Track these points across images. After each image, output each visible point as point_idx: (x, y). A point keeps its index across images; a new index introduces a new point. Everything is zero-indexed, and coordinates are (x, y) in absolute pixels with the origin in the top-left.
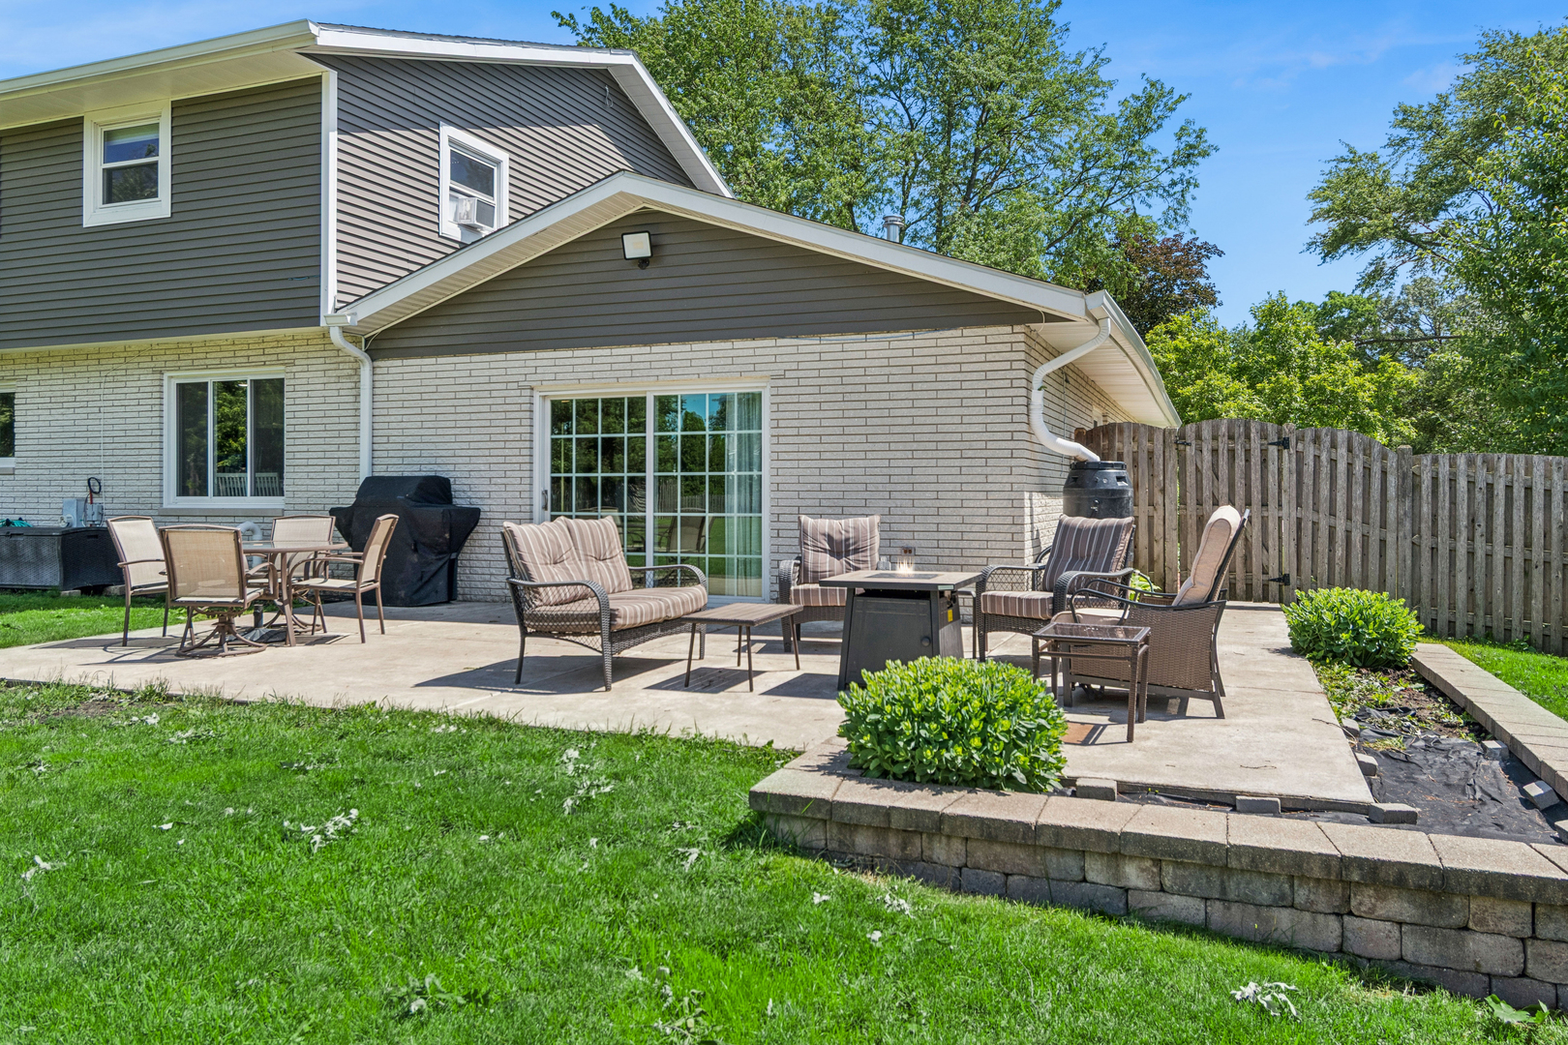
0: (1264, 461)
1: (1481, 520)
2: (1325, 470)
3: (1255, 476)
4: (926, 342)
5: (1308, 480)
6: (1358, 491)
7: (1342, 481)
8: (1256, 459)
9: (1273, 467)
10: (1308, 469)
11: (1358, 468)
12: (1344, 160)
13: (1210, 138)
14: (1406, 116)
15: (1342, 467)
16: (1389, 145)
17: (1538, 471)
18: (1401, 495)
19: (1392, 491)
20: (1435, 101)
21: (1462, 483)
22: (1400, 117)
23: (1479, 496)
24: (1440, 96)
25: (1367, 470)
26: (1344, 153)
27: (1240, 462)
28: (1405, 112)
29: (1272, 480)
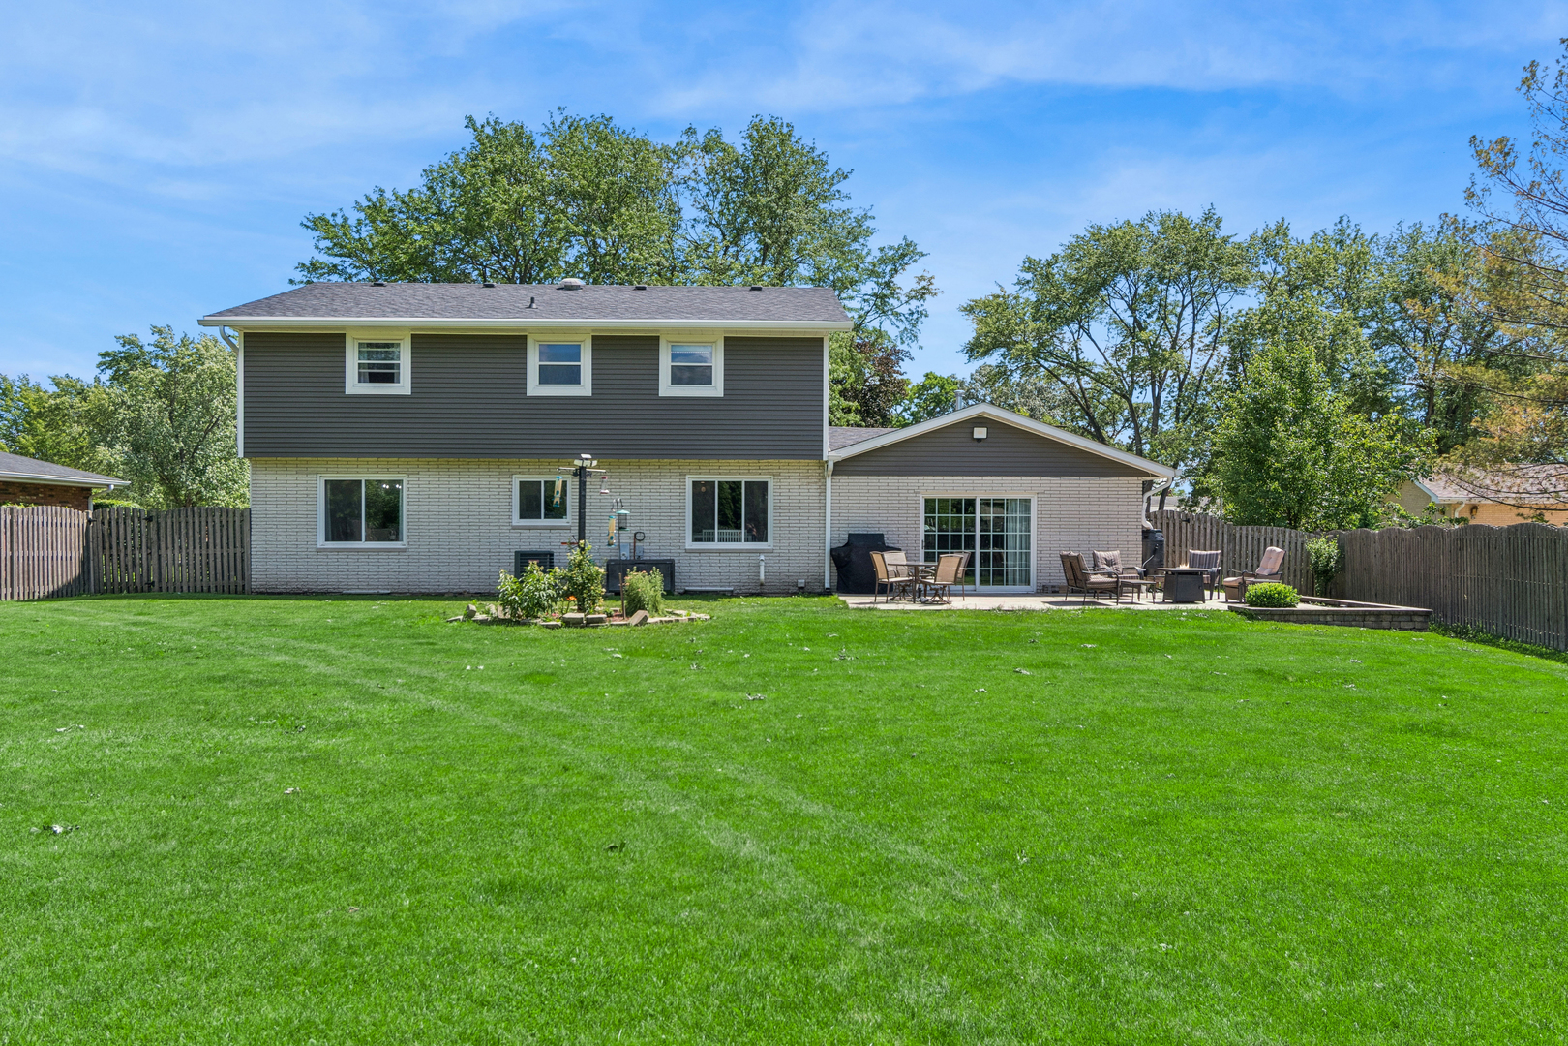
0: (1180, 528)
1: (1256, 552)
2: (1202, 531)
3: (1177, 534)
4: (1104, 481)
5: (1196, 536)
6: (1214, 540)
7: (1208, 537)
8: (1177, 527)
9: (1184, 531)
10: (1197, 531)
11: (1214, 531)
12: (998, 297)
13: (937, 284)
14: (1030, 265)
15: (1208, 531)
16: (1018, 283)
17: (1275, 533)
18: (1229, 542)
19: (1226, 541)
20: (1050, 257)
21: (1250, 538)
22: (1027, 265)
23: (1256, 543)
24: (1054, 255)
25: (1217, 532)
26: (998, 292)
27: (1171, 528)
28: (1030, 262)
29: (1183, 536)
